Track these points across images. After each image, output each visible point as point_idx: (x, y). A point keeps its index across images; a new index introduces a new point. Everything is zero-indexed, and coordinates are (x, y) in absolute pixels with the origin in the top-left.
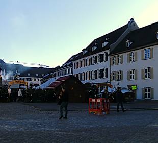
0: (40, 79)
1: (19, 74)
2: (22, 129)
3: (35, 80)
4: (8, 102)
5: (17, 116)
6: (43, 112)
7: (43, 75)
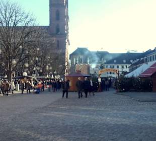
0: (128, 66)
1: (105, 61)
2: (127, 122)
3: (123, 67)
4: (99, 92)
5: (115, 107)
6: (142, 103)
7: (131, 61)
